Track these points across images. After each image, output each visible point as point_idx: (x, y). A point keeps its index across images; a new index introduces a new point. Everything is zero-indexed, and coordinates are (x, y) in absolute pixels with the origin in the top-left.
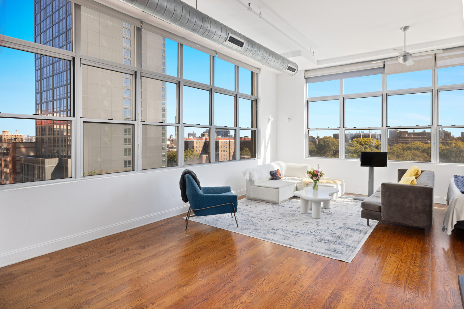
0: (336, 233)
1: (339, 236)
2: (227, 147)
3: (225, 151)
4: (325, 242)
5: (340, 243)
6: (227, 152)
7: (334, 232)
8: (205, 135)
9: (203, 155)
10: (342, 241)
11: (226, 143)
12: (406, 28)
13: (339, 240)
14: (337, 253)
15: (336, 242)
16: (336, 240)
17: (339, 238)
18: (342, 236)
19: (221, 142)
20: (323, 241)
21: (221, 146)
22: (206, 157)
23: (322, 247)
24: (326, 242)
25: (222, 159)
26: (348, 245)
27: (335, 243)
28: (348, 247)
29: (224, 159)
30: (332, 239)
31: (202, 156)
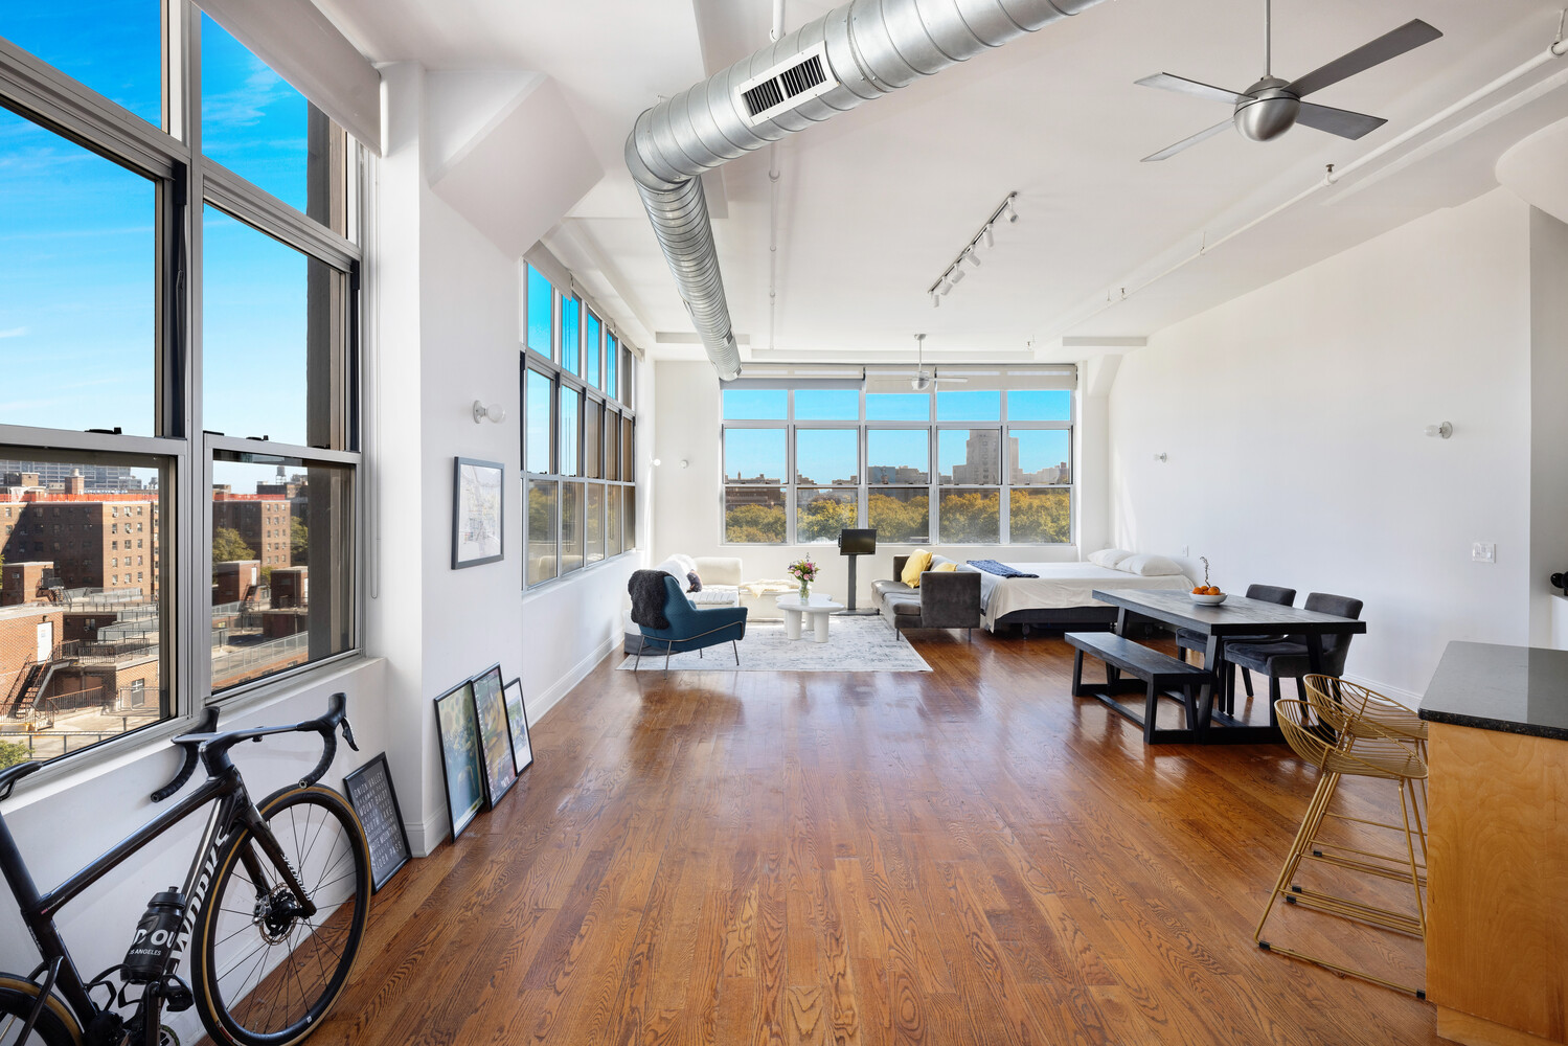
2: (140, 529)
3: (135, 543)
6: (140, 546)
8: (25, 479)
9: (26, 564)
11: (139, 513)
12: (922, 337)
19: (116, 508)
21: (115, 525)
22: (46, 571)
25: (116, 577)
29: (130, 575)
31: (22, 567)
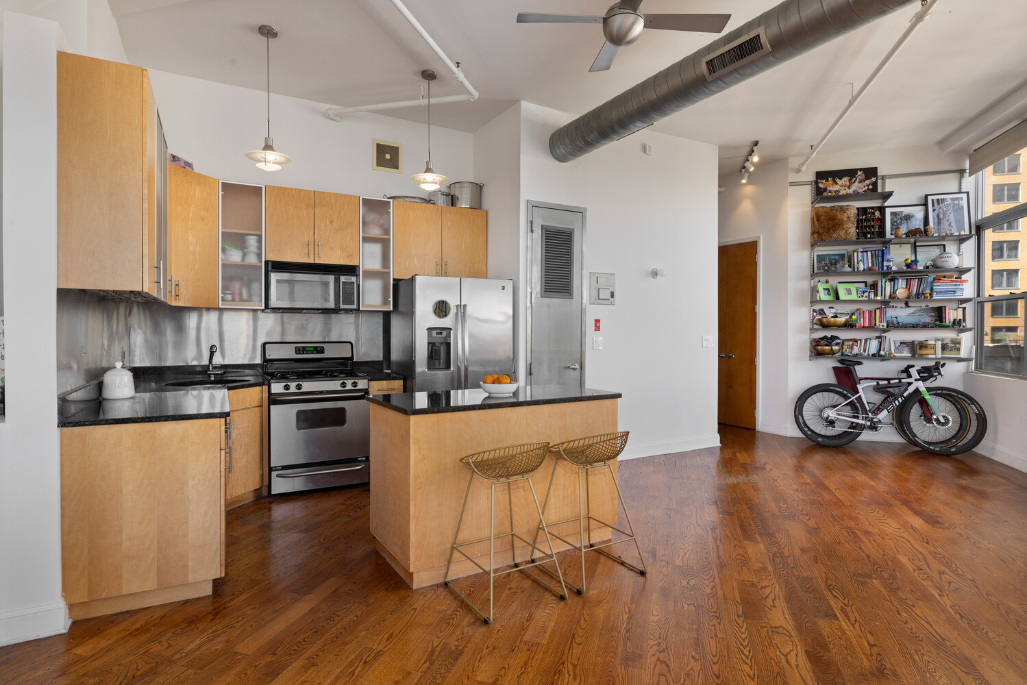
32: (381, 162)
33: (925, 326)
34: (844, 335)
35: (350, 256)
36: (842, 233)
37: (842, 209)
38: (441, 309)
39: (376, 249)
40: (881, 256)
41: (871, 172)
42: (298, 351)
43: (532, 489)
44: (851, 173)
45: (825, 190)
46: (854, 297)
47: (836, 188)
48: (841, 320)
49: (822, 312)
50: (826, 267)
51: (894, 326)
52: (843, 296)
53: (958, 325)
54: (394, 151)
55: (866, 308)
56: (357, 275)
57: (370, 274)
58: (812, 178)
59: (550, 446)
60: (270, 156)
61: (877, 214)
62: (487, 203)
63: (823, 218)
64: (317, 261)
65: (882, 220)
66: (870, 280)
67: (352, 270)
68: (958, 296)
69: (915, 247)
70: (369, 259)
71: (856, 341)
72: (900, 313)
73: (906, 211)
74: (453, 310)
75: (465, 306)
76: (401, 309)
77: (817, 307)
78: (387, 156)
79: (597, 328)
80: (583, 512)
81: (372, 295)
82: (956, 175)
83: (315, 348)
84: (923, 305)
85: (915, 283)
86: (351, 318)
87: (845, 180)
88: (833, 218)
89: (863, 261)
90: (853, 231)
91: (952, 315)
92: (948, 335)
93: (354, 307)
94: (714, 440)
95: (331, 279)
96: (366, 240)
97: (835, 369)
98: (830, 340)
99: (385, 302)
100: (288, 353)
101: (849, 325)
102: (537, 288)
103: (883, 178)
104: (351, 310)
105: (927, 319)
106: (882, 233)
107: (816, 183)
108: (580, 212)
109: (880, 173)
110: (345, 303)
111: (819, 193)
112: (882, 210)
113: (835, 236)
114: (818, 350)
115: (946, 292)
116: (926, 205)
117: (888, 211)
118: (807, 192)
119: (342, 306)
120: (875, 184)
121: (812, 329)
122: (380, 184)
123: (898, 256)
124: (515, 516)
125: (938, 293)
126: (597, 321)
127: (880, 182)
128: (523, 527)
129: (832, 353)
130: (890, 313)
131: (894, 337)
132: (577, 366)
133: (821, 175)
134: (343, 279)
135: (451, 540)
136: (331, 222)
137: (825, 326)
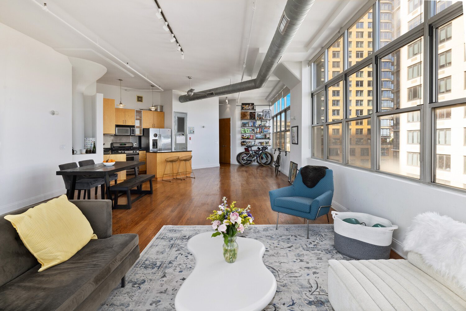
0: (176, 251)
1: (172, 249)
4: (185, 236)
5: (171, 240)
7: (179, 252)
10: (169, 243)
13: (172, 243)
14: (174, 230)
15: (175, 240)
16: (176, 242)
17: (172, 246)
18: (169, 249)
20: (187, 237)
23: (186, 231)
24: (184, 238)
26: (163, 240)
27: (176, 238)
28: (164, 238)
30: (178, 242)
32: (138, 100)
33: (263, 139)
34: (247, 141)
35: (133, 123)
36: (246, 118)
37: (247, 112)
38: (156, 135)
39: (138, 121)
40: (254, 123)
41: (253, 104)
42: (120, 145)
43: (176, 165)
44: (249, 104)
45: (244, 107)
46: (249, 132)
47: (246, 107)
48: (246, 137)
49: (243, 135)
50: (244, 125)
51: (257, 139)
52: (246, 132)
53: (269, 138)
54: (141, 98)
55: (252, 134)
56: (135, 128)
57: (137, 127)
58: (241, 104)
59: (180, 158)
60: (121, 105)
61: (254, 113)
62: (164, 110)
63: (243, 114)
64: (126, 125)
65: (255, 115)
66: (253, 128)
67: (133, 126)
68: (269, 132)
69: (261, 121)
70: (137, 124)
71: (250, 142)
72: (259, 136)
73: (260, 113)
74: (158, 136)
75: (161, 135)
76: (145, 135)
77: (242, 134)
78: (140, 99)
79: (190, 139)
80: (185, 171)
81: (138, 132)
82: (269, 106)
83: (124, 144)
84: (263, 134)
85: (261, 129)
86: (133, 137)
87: (248, 105)
88: (245, 114)
89: (251, 124)
90: (249, 117)
91: (268, 136)
92: (267, 140)
93: (134, 135)
94: (219, 165)
95: (129, 128)
96: (136, 119)
97: (245, 148)
98: (244, 142)
99: (141, 133)
100: (118, 145)
101: (248, 138)
102: (176, 131)
103: (255, 106)
104: (133, 135)
105: (263, 137)
106: (255, 118)
107: (242, 106)
108: (186, 114)
109: (255, 104)
110: (132, 134)
111: (242, 108)
112: (255, 112)
113: (245, 118)
114: (242, 144)
115: (266, 131)
116: (263, 112)
117: (256, 113)
118: (240, 108)
119: (132, 135)
120: (253, 107)
121: (241, 139)
122: (139, 106)
123: (258, 123)
124: (174, 171)
125: (265, 131)
126: (190, 138)
127: (254, 106)
128: (175, 172)
129: (245, 145)
130: (257, 136)
131: (257, 141)
132: (186, 148)
133: (243, 104)
134: (132, 128)
135: (163, 173)
136: (129, 116)
137: (244, 139)
